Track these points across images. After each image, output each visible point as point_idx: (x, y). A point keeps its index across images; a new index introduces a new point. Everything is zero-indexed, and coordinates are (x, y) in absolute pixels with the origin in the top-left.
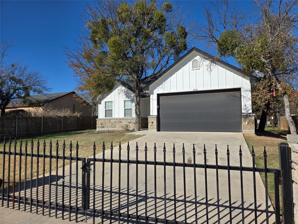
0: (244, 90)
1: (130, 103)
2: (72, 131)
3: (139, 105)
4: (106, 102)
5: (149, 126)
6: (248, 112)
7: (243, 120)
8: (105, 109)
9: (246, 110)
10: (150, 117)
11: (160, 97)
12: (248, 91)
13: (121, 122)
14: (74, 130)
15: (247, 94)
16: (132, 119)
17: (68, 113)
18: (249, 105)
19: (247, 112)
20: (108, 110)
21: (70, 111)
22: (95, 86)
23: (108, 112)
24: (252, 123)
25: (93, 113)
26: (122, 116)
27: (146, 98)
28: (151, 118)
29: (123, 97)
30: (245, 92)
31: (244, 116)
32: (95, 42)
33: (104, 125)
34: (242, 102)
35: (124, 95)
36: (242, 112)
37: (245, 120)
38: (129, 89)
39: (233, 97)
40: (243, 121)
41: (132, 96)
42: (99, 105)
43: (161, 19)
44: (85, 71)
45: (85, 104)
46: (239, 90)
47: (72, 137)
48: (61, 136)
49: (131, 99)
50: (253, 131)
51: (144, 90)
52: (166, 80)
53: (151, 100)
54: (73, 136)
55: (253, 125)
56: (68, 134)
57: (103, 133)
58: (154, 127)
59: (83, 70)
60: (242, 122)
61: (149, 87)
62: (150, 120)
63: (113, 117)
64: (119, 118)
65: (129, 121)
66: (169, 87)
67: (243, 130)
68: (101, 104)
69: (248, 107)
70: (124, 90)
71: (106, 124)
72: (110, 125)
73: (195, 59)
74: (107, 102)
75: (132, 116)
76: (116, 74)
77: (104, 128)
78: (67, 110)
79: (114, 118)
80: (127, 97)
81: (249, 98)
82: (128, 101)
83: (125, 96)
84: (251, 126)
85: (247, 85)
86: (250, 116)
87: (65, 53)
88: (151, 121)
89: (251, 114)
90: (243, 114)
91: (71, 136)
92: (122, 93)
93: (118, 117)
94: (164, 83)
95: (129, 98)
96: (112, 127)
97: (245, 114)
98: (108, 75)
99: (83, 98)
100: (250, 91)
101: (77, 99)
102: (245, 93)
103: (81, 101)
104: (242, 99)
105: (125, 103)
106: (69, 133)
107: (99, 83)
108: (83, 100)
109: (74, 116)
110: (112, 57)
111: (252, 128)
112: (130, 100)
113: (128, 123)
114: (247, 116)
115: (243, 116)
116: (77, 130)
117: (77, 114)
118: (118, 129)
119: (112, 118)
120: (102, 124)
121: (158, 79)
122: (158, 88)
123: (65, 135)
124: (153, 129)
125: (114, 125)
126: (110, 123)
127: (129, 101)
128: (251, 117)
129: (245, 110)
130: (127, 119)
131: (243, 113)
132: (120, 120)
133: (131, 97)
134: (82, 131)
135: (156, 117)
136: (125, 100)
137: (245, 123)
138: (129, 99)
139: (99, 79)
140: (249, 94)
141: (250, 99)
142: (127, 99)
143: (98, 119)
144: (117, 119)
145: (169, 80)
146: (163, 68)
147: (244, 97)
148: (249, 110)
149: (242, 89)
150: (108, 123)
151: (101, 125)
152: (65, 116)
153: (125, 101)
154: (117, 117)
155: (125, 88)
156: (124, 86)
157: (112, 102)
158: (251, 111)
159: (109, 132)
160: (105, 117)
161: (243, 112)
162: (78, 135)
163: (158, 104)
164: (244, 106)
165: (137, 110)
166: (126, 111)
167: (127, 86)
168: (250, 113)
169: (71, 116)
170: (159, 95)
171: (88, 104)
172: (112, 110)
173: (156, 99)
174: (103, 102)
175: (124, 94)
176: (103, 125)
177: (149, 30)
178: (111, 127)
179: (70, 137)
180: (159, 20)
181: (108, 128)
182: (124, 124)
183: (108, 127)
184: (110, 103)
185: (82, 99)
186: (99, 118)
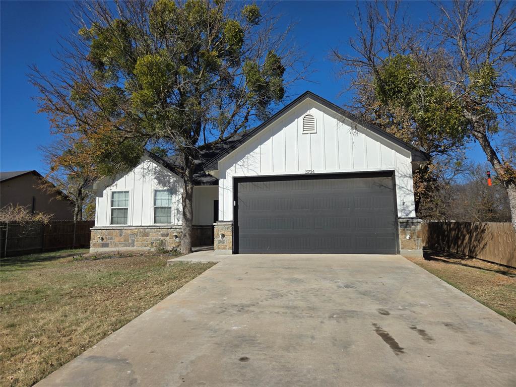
0: (400, 175)
1: (166, 196)
2: (30, 254)
3: (190, 200)
4: (113, 193)
5: (216, 243)
6: (409, 216)
7: (400, 230)
8: (112, 206)
9: (404, 213)
10: (219, 223)
11: (239, 184)
12: (407, 177)
13: (146, 235)
14: (34, 252)
15: (406, 182)
16: (169, 227)
17: (21, 215)
18: (409, 202)
19: (407, 215)
20: (118, 209)
21: (27, 211)
22: (98, 157)
23: (119, 214)
24: (418, 237)
25: (77, 215)
26: (149, 221)
27: (202, 186)
28: (220, 227)
29: (152, 184)
30: (402, 178)
31: (403, 222)
32: (101, 65)
33: (109, 241)
34: (397, 197)
35: (155, 178)
36: (397, 216)
37: (404, 230)
38: (166, 167)
39: (380, 187)
40: (401, 232)
41: (172, 180)
42: (97, 198)
43: (240, 35)
44: (77, 124)
45: (59, 197)
46: (390, 174)
47: (32, 268)
48: (5, 265)
49: (169, 187)
50: (420, 252)
51: (207, 169)
52: (252, 151)
53: (221, 190)
54: (33, 265)
55: (419, 241)
56: (22, 262)
57: (108, 258)
58: (226, 246)
59: (74, 121)
60: (398, 235)
61: (217, 163)
62: (218, 230)
63: (129, 224)
64: (143, 225)
65: (164, 232)
66: (258, 165)
67: (400, 250)
68: (101, 196)
69: (408, 207)
70: (155, 170)
71: (111, 239)
72: (122, 240)
73: (308, 113)
74: (115, 192)
75: (170, 223)
76: (144, 135)
77: (108, 247)
78: (21, 208)
79: (132, 227)
80: (160, 182)
81: (409, 189)
82: (162, 191)
83: (156, 181)
84: (416, 242)
85: (405, 165)
86: (413, 223)
87: (30, 79)
88: (220, 233)
89: (415, 221)
90: (401, 220)
91: (30, 265)
92: (150, 175)
93: (140, 225)
94: (247, 156)
95: (165, 186)
96: (126, 245)
97: (404, 220)
98: (129, 135)
99: (56, 185)
100: (410, 177)
101: (42, 187)
102: (402, 180)
103: (51, 190)
104: (397, 191)
105: (155, 196)
106: (24, 258)
107: (107, 150)
108: (55, 189)
109: (34, 222)
110: (141, 97)
111: (418, 246)
112: (168, 190)
113: (163, 235)
114: (408, 223)
115: (400, 223)
116: (41, 251)
117: (42, 217)
118: (140, 249)
119: (126, 225)
120: (102, 239)
121: (237, 147)
122: (235, 165)
123: (14, 263)
124: (224, 249)
125: (130, 241)
126: (121, 235)
127: (165, 191)
128: (415, 225)
129: (404, 211)
130: (159, 229)
131: (400, 218)
132: (144, 231)
133: (170, 183)
134: (52, 254)
135: (231, 223)
136: (155, 189)
137: (404, 237)
138: (165, 188)
139: (109, 143)
140: (409, 183)
141: (410, 191)
142: (160, 188)
143: (94, 228)
144: (137, 228)
145: (257, 150)
146: (238, 129)
147: (401, 188)
148: (411, 212)
149: (396, 174)
150: (116, 236)
151: (100, 241)
152: (15, 222)
153: (156, 191)
154: (137, 223)
155: (156, 166)
156: (155, 160)
157: (128, 192)
158: (413, 214)
159: (121, 255)
160: (112, 223)
161: (399, 215)
162: (46, 263)
163: (235, 198)
164: (402, 204)
165: (187, 210)
166: (158, 211)
167: (161, 162)
168: (412, 218)
169: (27, 222)
170: (237, 181)
171: (66, 197)
172: (127, 209)
173: (232, 187)
174: (107, 192)
175: (153, 177)
176: (105, 240)
177: (215, 53)
178: (123, 245)
179: (29, 268)
180: (236, 38)
181: (118, 246)
182: (154, 238)
183: (116, 245)
184: (124, 194)
185: (54, 187)
186: (96, 225)
